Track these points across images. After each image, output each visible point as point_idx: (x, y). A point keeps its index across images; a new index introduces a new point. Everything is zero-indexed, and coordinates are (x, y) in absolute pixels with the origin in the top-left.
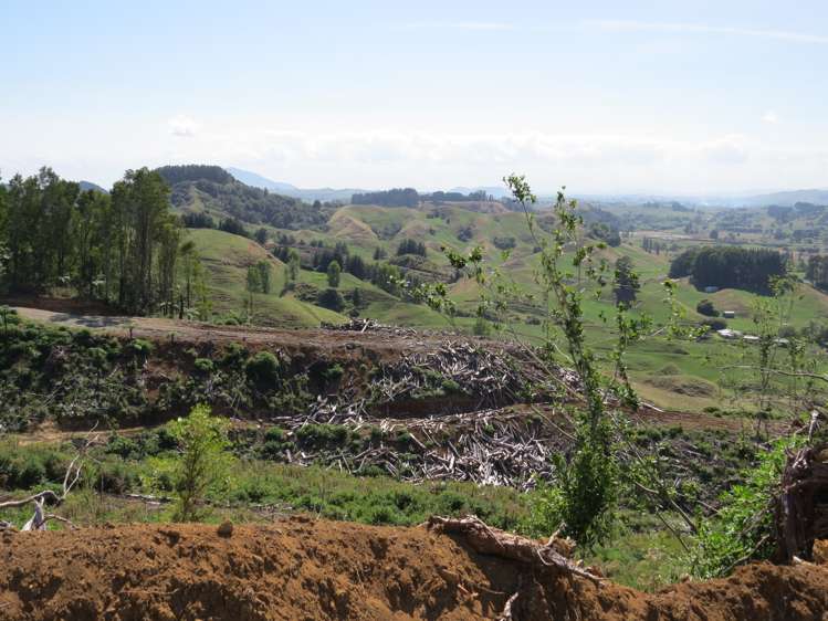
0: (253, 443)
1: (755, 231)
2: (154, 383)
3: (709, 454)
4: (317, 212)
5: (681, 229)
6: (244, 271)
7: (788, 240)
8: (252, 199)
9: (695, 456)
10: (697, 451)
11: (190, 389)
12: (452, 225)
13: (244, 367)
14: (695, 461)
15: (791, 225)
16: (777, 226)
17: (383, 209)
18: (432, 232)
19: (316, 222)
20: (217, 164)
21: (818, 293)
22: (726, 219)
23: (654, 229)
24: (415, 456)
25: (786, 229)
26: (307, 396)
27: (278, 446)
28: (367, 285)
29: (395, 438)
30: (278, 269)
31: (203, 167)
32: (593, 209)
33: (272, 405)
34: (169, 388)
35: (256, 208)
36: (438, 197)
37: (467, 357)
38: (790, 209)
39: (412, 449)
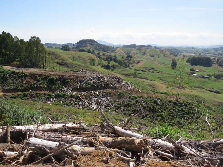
0: (44, 96)
1: (210, 53)
2: (27, 82)
3: (147, 102)
4: (113, 49)
5: (193, 53)
6: (89, 60)
7: (216, 55)
8: (100, 46)
9: (143, 102)
10: (144, 101)
11: (34, 84)
12: (141, 52)
13: (48, 79)
14: (143, 104)
16: (215, 52)
17: (128, 49)
18: (137, 53)
19: (113, 51)
20: (93, 39)
21: (219, 67)
22: (204, 51)
23: (187, 53)
24: (79, 100)
25: (217, 53)
26: (61, 86)
27: (49, 97)
28: (117, 64)
29: (76, 96)
30: (97, 60)
31: (90, 40)
32: (174, 49)
33: (52, 88)
34: (30, 84)
35: (101, 48)
36: (141, 46)
37: (98, 78)
39: (78, 98)
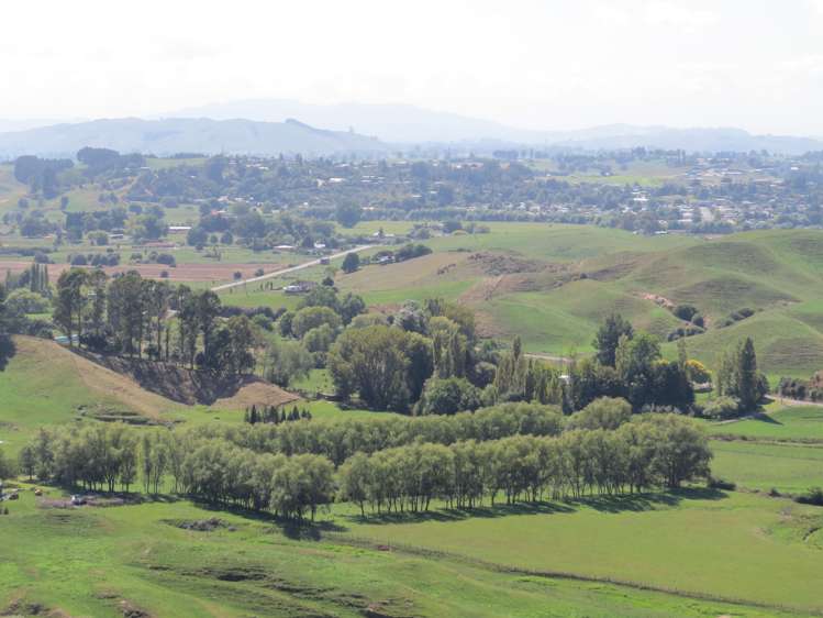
15: (65, 201)
21: (81, 361)
25: (53, 213)
38: (68, 163)
